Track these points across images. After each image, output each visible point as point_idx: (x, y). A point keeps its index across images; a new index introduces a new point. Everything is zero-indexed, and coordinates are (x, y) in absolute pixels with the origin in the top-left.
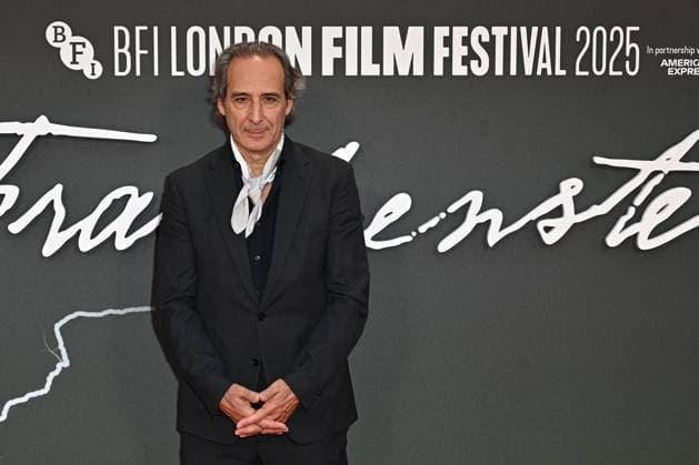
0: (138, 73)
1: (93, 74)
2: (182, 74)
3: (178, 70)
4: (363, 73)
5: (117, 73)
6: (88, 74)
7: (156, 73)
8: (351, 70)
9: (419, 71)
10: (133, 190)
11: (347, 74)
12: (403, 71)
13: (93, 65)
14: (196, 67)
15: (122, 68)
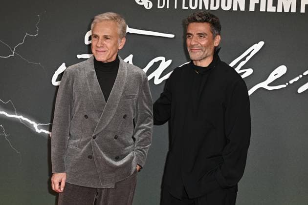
0: (168, 7)
1: (148, 7)
2: (187, 8)
3: (185, 6)
4: (268, 11)
5: (159, 7)
6: (146, 7)
7: (176, 7)
8: (263, 9)
9: (294, 10)
10: (163, 59)
11: (261, 10)
12: (287, 10)
13: (148, 3)
14: (193, 5)
15: (161, 5)
